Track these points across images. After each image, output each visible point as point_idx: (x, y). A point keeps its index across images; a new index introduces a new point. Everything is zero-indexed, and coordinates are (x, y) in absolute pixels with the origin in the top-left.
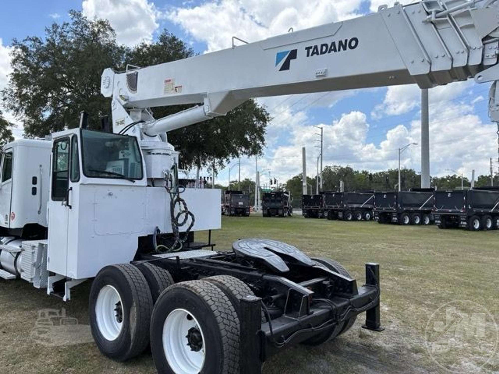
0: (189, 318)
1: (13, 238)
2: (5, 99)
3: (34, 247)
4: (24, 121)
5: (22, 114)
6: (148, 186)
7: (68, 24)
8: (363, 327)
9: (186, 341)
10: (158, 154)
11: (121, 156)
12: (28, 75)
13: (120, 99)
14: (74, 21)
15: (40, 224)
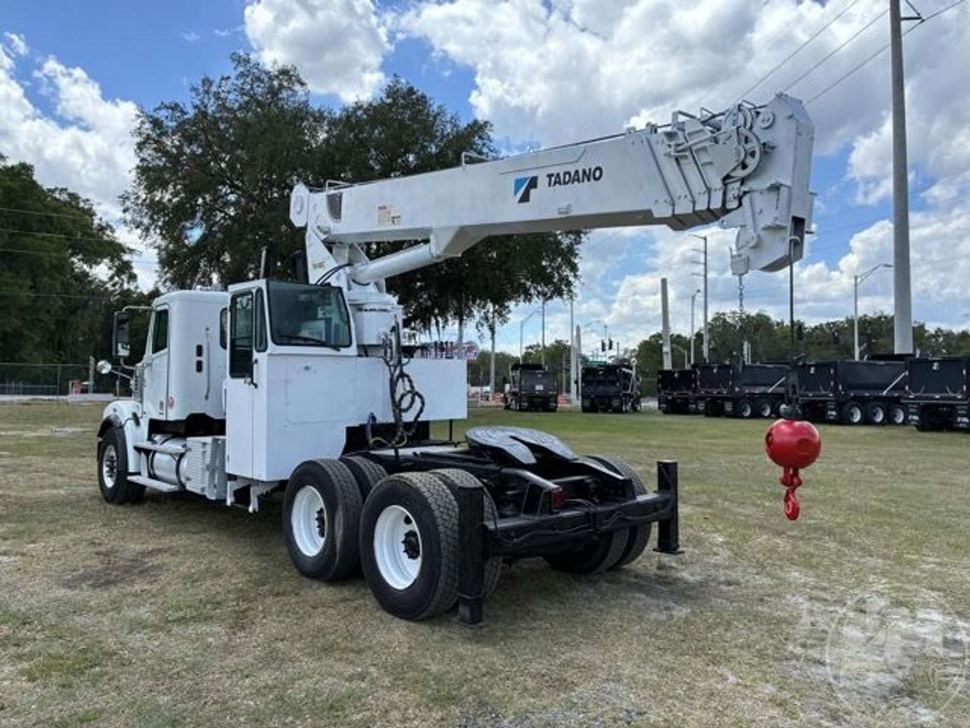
0: (408, 521)
1: (169, 436)
2: (125, 211)
3: (204, 444)
4: (158, 247)
5: (155, 237)
6: (359, 356)
7: (228, 78)
8: (654, 550)
9: (402, 547)
10: (371, 310)
11: (320, 314)
12: (165, 167)
13: (317, 231)
14: (238, 72)
15: (209, 414)
